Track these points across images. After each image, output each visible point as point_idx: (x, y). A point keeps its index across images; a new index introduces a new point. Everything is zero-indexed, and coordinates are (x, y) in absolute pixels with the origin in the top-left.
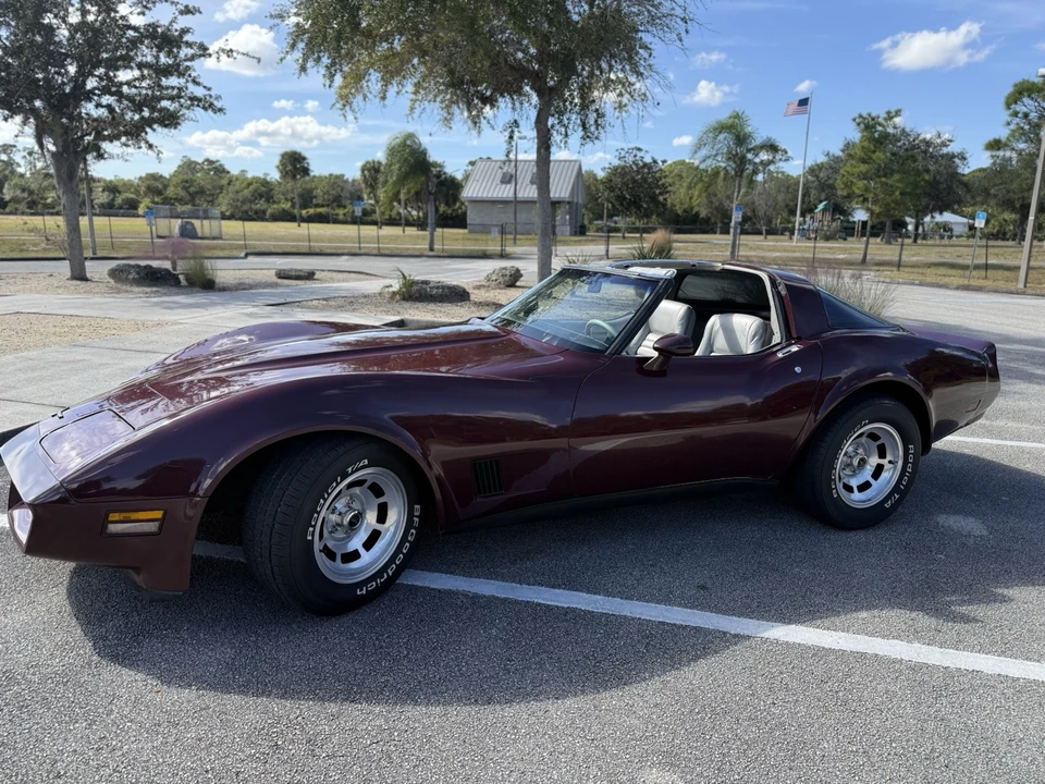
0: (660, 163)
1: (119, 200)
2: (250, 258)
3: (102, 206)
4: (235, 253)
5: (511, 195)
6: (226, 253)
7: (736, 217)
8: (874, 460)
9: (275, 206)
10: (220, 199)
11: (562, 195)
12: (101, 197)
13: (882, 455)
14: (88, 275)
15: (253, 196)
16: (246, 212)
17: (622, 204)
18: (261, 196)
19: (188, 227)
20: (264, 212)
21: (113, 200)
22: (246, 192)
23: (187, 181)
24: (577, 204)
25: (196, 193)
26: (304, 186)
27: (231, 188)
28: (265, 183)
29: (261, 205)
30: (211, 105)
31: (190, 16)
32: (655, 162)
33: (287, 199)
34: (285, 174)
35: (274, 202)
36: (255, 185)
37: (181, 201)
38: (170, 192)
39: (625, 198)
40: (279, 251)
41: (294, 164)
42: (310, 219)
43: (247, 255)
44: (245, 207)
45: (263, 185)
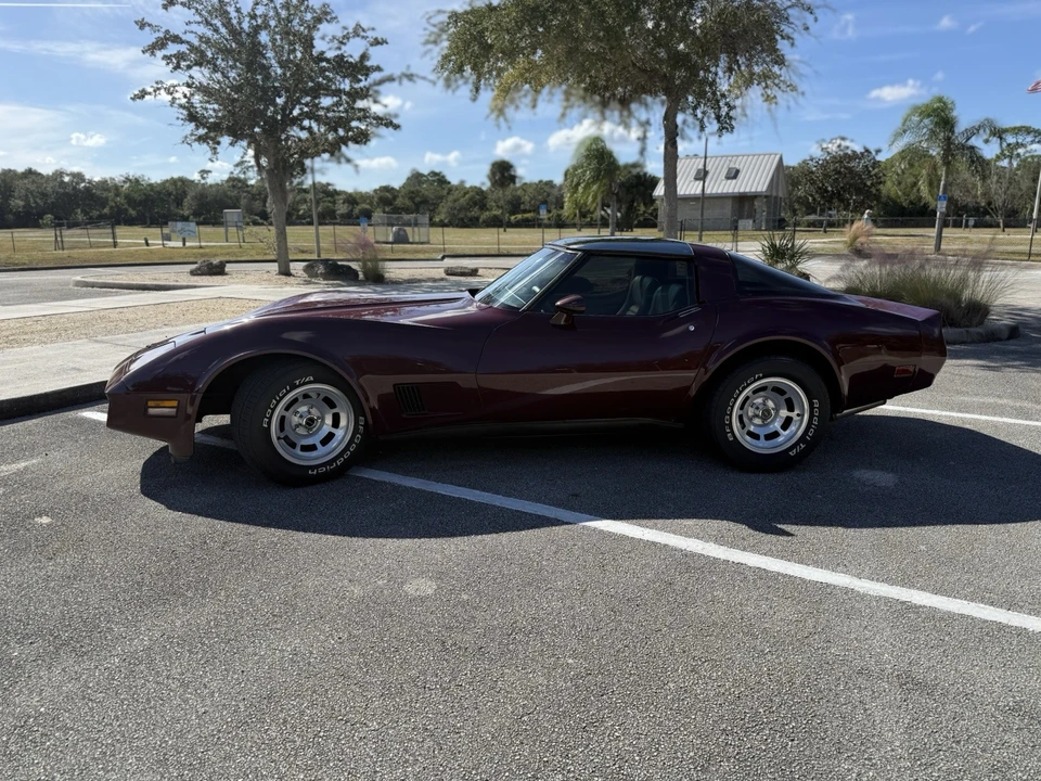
0: (874, 153)
1: (356, 211)
2: (446, 260)
3: (342, 216)
4: (434, 256)
5: (699, 191)
6: (427, 256)
7: (941, 207)
8: (784, 413)
9: (487, 213)
10: (440, 208)
11: (759, 190)
12: (342, 209)
13: (791, 409)
14: (293, 272)
15: (468, 204)
16: (462, 219)
17: (823, 197)
18: (475, 204)
19: (402, 233)
20: (477, 219)
21: (352, 211)
22: (462, 200)
23: (413, 192)
24: (776, 198)
25: (421, 202)
26: (514, 193)
27: (451, 198)
28: (478, 191)
29: (475, 212)
30: (391, 122)
31: (379, 47)
32: (867, 151)
33: (498, 206)
34: (495, 183)
35: (487, 209)
36: (471, 194)
37: (408, 211)
38: (399, 202)
39: (827, 191)
40: (473, 253)
41: (503, 172)
42: (518, 225)
43: (443, 258)
44: (461, 216)
45: (478, 194)
